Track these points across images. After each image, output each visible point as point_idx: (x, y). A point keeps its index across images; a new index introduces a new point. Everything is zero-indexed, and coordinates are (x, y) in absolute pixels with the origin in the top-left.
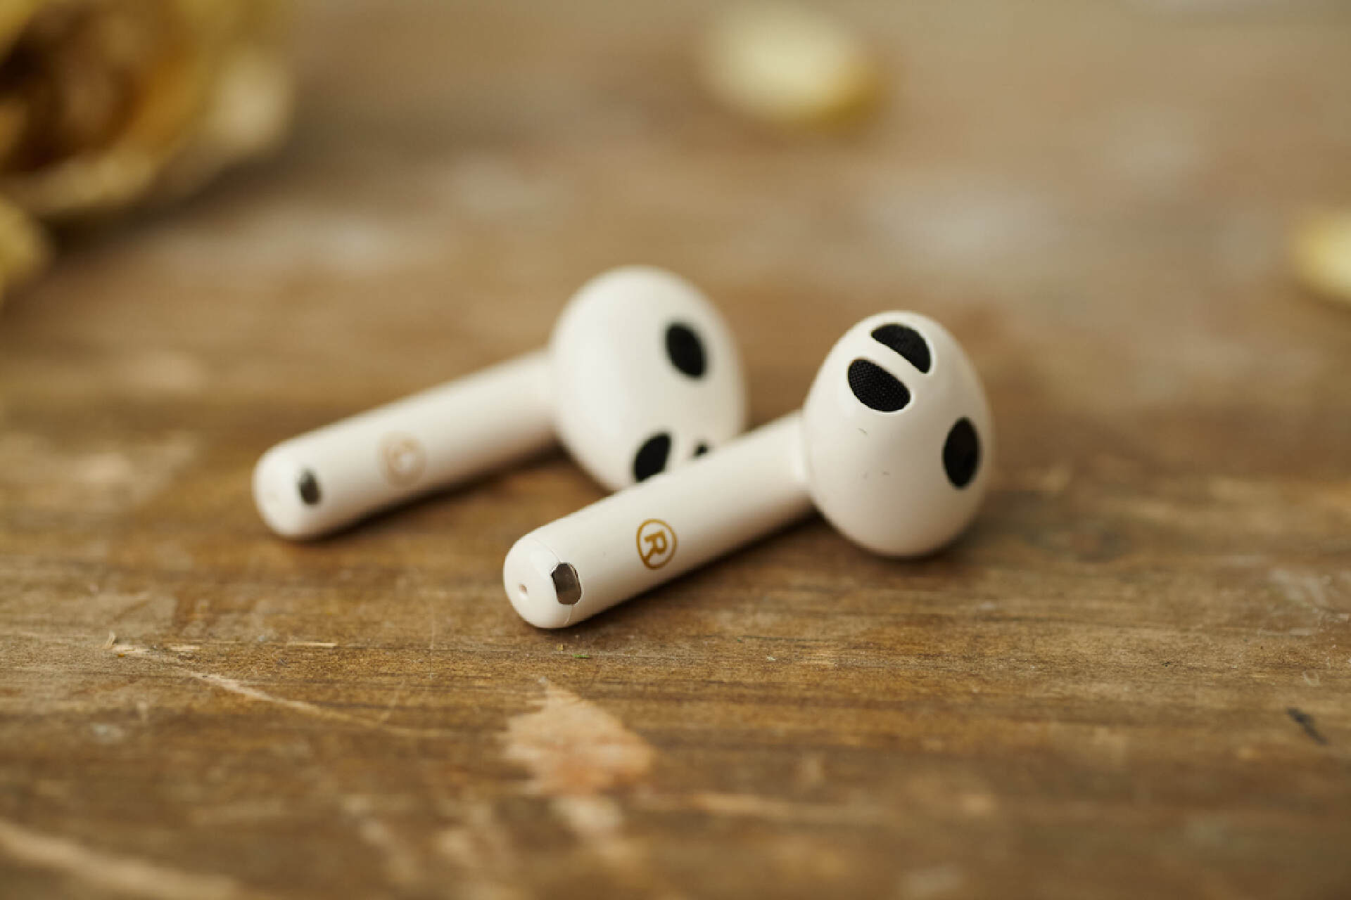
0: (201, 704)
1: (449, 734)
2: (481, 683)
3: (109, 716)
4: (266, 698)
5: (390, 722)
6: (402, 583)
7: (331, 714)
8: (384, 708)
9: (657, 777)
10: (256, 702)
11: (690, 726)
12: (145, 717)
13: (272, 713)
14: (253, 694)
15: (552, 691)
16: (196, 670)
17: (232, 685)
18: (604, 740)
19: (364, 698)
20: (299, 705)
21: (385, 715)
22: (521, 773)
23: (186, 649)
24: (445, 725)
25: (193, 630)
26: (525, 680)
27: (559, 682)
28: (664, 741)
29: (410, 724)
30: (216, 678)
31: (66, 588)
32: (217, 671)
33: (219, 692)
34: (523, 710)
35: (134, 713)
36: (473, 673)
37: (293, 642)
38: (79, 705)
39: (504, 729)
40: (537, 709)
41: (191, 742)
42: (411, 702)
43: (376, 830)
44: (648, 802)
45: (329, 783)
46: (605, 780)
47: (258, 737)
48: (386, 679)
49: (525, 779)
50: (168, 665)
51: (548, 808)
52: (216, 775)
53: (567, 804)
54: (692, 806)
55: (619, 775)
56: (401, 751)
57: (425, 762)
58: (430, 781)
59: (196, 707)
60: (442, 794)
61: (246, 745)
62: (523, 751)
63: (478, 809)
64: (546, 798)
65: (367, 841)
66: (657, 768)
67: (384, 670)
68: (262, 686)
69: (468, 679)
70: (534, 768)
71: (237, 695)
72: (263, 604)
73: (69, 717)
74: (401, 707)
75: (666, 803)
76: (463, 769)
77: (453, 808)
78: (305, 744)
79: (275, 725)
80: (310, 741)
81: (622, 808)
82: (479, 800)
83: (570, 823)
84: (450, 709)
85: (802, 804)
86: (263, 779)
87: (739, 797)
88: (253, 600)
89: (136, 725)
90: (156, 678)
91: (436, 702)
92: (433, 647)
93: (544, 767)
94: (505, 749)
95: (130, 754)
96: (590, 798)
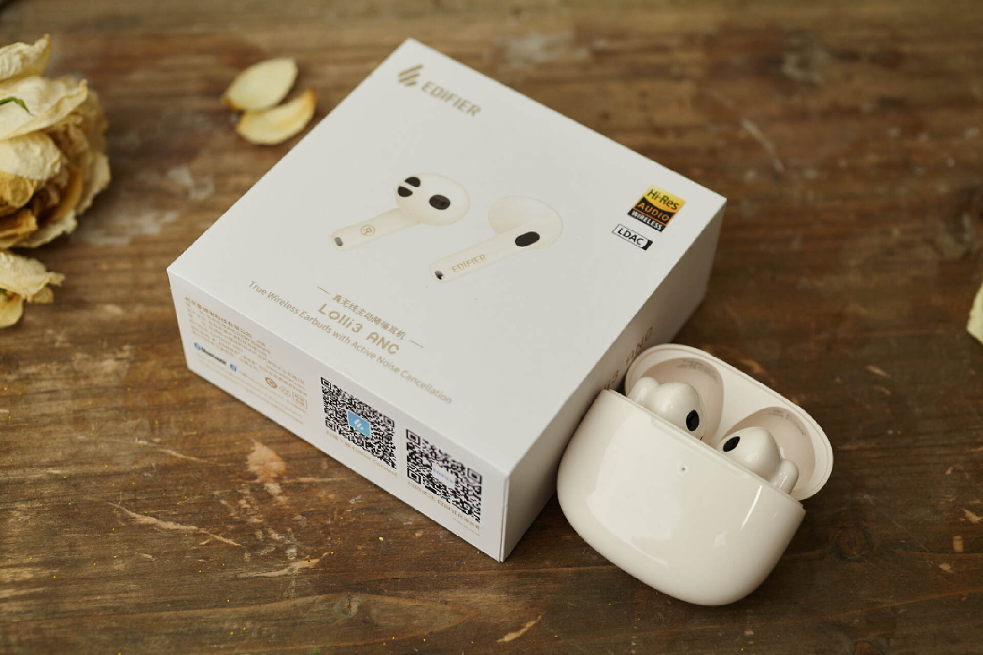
0: (168, 462)
1: (234, 464)
2: (237, 443)
3: (146, 470)
4: (184, 457)
5: (218, 462)
6: (207, 404)
7: (202, 461)
8: (215, 456)
9: (288, 473)
10: (182, 459)
11: (293, 452)
12: (155, 468)
13: (188, 463)
14: (180, 456)
15: (257, 443)
16: (163, 448)
17: (174, 453)
18: (272, 460)
19: (208, 453)
20: (193, 459)
21: (216, 459)
22: (254, 476)
23: (157, 440)
24: (232, 461)
25: (157, 432)
26: (249, 440)
27: (258, 439)
28: (287, 459)
29: (223, 462)
30: (169, 451)
31: (117, 419)
32: (168, 448)
33: (171, 456)
34: (250, 452)
35: (152, 468)
36: (235, 440)
37: (185, 434)
38: (136, 466)
39: (247, 460)
40: (253, 451)
41: (170, 476)
42: (221, 453)
43: (223, 502)
44: (287, 482)
45: (208, 487)
46: (275, 475)
47: (186, 472)
48: (213, 445)
49: (256, 478)
50: (155, 447)
51: (263, 487)
52: (180, 488)
53: (267, 485)
54: (297, 481)
55: (278, 473)
56: (223, 472)
57: (231, 476)
58: (233, 483)
59: (167, 463)
60: (237, 486)
61: (184, 476)
62: (253, 468)
63: (247, 492)
64: (261, 485)
65: (223, 505)
66: (287, 469)
67: (212, 441)
68: (181, 453)
69: (234, 442)
70: (257, 473)
71: (176, 457)
72: (172, 419)
73: (135, 471)
74: (219, 456)
75: (291, 481)
76: (240, 477)
77: (240, 491)
78: (198, 473)
79: (189, 467)
80: (200, 472)
81: (281, 485)
82: (246, 487)
83: (269, 491)
84: (232, 454)
85: (324, 477)
86: (192, 488)
87: (308, 477)
88: (169, 418)
89: (154, 471)
90: (153, 453)
91: (228, 452)
92: (222, 430)
93: (259, 473)
94: (248, 468)
95: (155, 483)
96: (273, 483)
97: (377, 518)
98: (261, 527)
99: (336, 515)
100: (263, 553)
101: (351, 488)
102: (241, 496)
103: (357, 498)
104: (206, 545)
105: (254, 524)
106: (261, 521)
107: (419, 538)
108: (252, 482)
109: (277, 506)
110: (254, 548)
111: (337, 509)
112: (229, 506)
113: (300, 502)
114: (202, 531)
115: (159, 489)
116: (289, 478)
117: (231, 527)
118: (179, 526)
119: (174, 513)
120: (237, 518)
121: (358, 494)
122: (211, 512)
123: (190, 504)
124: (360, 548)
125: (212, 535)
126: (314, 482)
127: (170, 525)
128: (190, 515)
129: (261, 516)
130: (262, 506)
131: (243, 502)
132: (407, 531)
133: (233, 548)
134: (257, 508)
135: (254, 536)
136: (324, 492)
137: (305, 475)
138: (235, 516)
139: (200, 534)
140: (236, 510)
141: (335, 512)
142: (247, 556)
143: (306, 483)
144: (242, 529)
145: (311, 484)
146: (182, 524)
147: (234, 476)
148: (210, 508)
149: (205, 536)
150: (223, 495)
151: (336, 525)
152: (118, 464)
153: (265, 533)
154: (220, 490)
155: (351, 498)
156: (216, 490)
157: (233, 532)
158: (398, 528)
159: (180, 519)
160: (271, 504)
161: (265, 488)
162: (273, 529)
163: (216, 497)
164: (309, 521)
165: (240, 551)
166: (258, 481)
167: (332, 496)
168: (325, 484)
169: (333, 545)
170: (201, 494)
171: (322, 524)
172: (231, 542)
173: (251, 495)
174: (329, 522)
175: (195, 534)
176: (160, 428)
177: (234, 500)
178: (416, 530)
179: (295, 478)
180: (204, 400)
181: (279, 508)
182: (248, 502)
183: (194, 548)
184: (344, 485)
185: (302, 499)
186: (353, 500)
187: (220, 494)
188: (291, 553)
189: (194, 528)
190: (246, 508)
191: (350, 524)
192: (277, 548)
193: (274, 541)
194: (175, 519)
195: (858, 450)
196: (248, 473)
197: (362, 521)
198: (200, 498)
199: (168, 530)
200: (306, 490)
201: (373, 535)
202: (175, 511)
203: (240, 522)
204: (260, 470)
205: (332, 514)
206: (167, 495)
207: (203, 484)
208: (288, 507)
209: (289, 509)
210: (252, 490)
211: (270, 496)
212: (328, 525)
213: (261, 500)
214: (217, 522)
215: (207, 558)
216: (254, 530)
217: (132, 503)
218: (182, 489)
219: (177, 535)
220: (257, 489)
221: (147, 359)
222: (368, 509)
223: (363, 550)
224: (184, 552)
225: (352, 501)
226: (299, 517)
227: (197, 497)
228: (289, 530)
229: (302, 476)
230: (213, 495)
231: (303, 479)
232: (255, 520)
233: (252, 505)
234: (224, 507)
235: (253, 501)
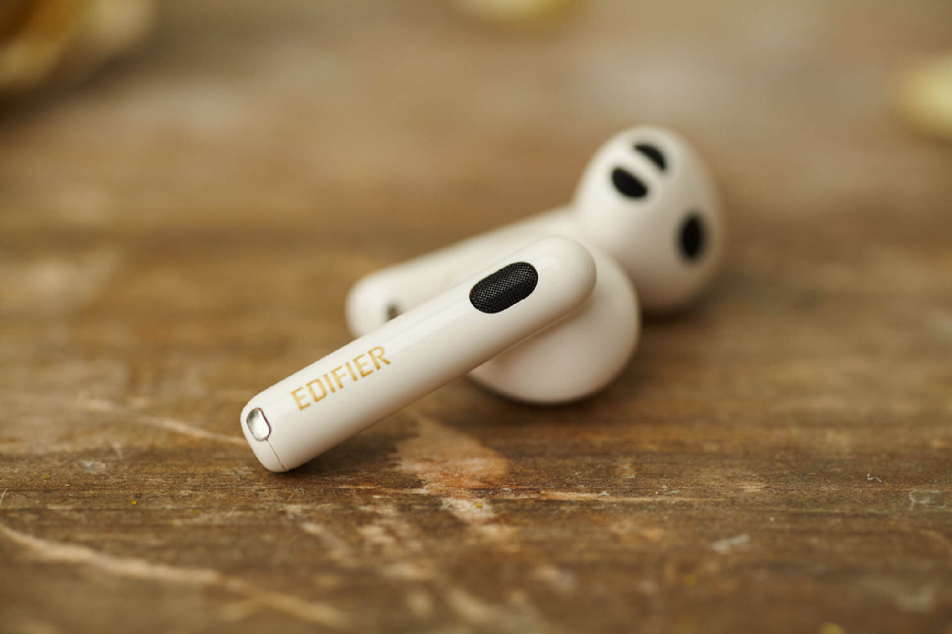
0: (161, 442)
3: (93, 454)
10: (203, 440)
12: (120, 453)
13: (217, 446)
14: (199, 434)
15: (423, 423)
16: (154, 417)
17: (181, 427)
18: (469, 455)
23: (141, 402)
25: (144, 389)
28: (513, 454)
30: (168, 424)
32: (167, 418)
33: (173, 434)
34: (404, 437)
35: (112, 451)
38: (67, 447)
39: (394, 450)
40: (414, 436)
41: (160, 469)
43: (311, 528)
44: (510, 497)
45: (271, 495)
46: (475, 483)
47: (210, 463)
49: (419, 484)
51: (438, 504)
52: (184, 492)
53: (451, 501)
54: (544, 498)
55: (483, 480)
59: (158, 444)
60: (357, 499)
62: (410, 467)
63: (387, 510)
64: (433, 501)
66: (512, 473)
70: (420, 477)
73: (62, 456)
75: (523, 496)
76: (372, 481)
77: (366, 508)
78: (246, 467)
79: (220, 454)
81: (493, 502)
82: (386, 502)
83: (456, 513)
85: (627, 493)
86: (220, 494)
87: (578, 491)
88: (184, 366)
89: (114, 459)
93: (428, 476)
94: (395, 465)
95: (113, 480)
96: (469, 499)
98: (428, 586)
99: (670, 574)
101: (713, 520)
102: (367, 519)
103: (734, 542)
105: (406, 580)
106: (425, 573)
108: (407, 491)
109: (479, 544)
111: (674, 561)
112: (331, 538)
113: (551, 538)
114: (235, 584)
115: (120, 492)
116: (517, 491)
117: (327, 581)
118: (163, 572)
119: (154, 542)
120: (350, 562)
121: (739, 532)
122: (270, 546)
123: (208, 527)
125: (264, 595)
126: (595, 502)
127: (137, 568)
128: (201, 549)
130: (431, 542)
131: (373, 533)
134: (415, 545)
136: (629, 524)
137: (569, 487)
138: (343, 558)
140: (350, 546)
141: (669, 567)
143: (570, 503)
146: (173, 565)
148: (268, 537)
149: (239, 596)
150: (313, 514)
151: (672, 594)
152: (12, 440)
153: (440, 602)
154: (306, 502)
155: (716, 538)
156: (293, 501)
159: (170, 554)
160: (460, 538)
161: (445, 507)
162: (466, 594)
163: (289, 516)
164: (583, 583)
166: (423, 491)
167: (654, 533)
168: (628, 508)
173: (398, 518)
175: (214, 594)
176: (155, 383)
177: (346, 527)
179: (538, 491)
181: (484, 548)
182: (389, 531)
183: (201, 620)
184: (694, 513)
185: (558, 533)
186: (724, 544)
187: (305, 512)
189: (206, 576)
190: (380, 544)
191: (721, 595)
193: (468, 620)
196: (398, 474)
197: (760, 593)
198: (241, 517)
200: (572, 516)
202: (159, 538)
203: (357, 573)
205: (658, 569)
206: (143, 506)
207: (256, 487)
208: (513, 549)
209: (517, 554)
210: (404, 508)
211: (459, 524)
213: (429, 530)
214: (286, 567)
216: (402, 592)
217: (29, 517)
218: (191, 498)
220: (418, 507)
222: (776, 566)
224: (164, 630)
225: (722, 547)
227: (233, 514)
228: (518, 598)
229: (558, 489)
230: (283, 513)
231: (560, 495)
232: (407, 571)
233: (400, 540)
234: (315, 539)
235: (404, 528)
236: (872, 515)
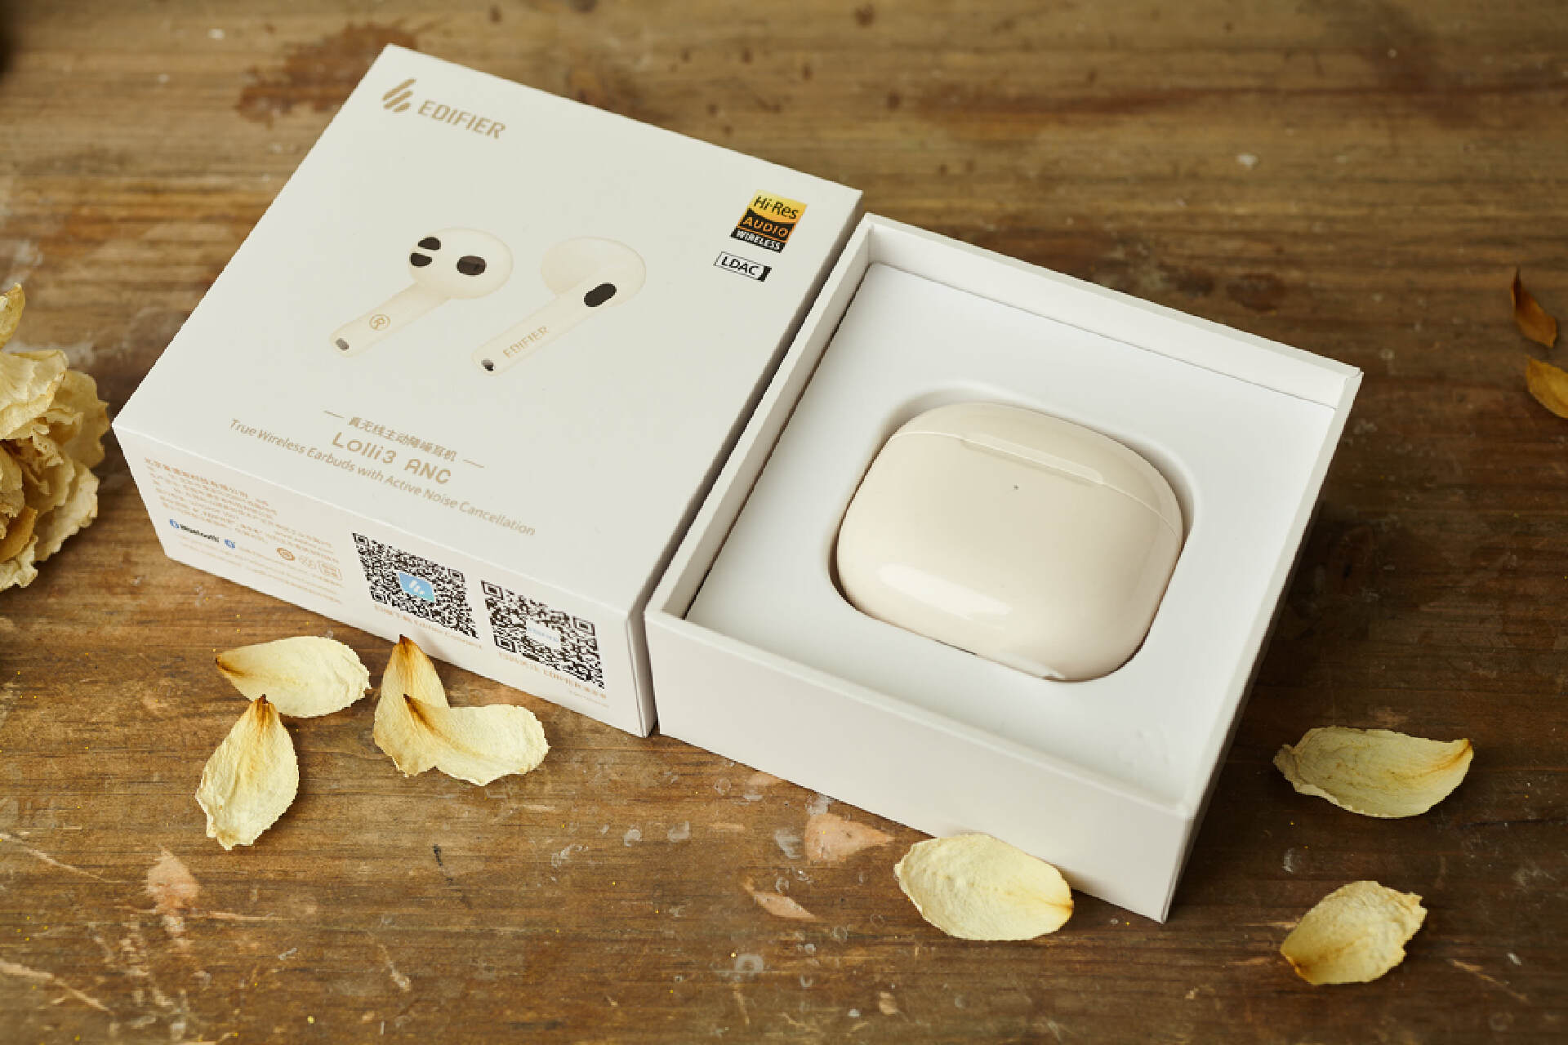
0: (32, 869)
1: (125, 882)
2: (137, 849)
4: (56, 864)
5: (102, 876)
6: (107, 784)
7: (82, 872)
9: (200, 902)
10: (54, 866)
11: (213, 871)
12: (13, 879)
13: (61, 874)
15: (164, 852)
16: (30, 847)
17: (44, 856)
18: (181, 881)
19: (92, 861)
20: (70, 868)
21: (101, 872)
22: (150, 903)
23: (24, 833)
24: (123, 877)
25: (26, 822)
26: (154, 845)
27: (166, 845)
28: (203, 881)
29: (110, 877)
30: (37, 853)
32: (38, 848)
33: (40, 861)
34: (153, 865)
35: (8, 877)
36: (134, 843)
37: (65, 828)
39: (145, 878)
40: (158, 863)
41: (31, 892)
42: (111, 863)
43: (98, 940)
44: (195, 916)
45: (82, 914)
46: (179, 904)
47: (55, 888)
48: (101, 849)
49: (153, 906)
50: (19, 845)
51: (160, 921)
52: (41, 912)
53: (167, 918)
54: (210, 917)
55: (185, 901)
56: (107, 893)
57: (116, 900)
58: (118, 910)
59: (31, 871)
60: (123, 917)
61: (51, 893)
62: (152, 889)
63: (135, 926)
64: (159, 917)
65: (96, 944)
66: (200, 897)
67: (100, 843)
68: (54, 858)
69: (132, 846)
70: (156, 899)
71: (45, 863)
72: (52, 804)
74: (107, 866)
75: (201, 916)
76: (130, 902)
77: (126, 925)
78: (72, 891)
79: (61, 881)
80: (73, 889)
81: (186, 920)
82: (135, 919)
83: (167, 929)
84: (125, 866)
85: (249, 914)
86: (58, 914)
87: (227, 912)
88: (48, 801)
89: (9, 882)
90: (15, 854)
91: (119, 862)
92: (119, 827)
93: (159, 898)
94: (145, 889)
95: (8, 901)
96: (175, 916)
97: (312, 986)
98: (145, 984)
99: (254, 976)
100: (139, 1024)
101: (285, 934)
102: (124, 933)
103: (290, 952)
104: (61, 1004)
105: (135, 978)
106: (145, 974)
107: (366, 1024)
108: (146, 912)
109: (172, 953)
110: (127, 1015)
111: (258, 966)
112: (106, 947)
113: (207, 949)
114: (60, 982)
115: (11, 911)
116: (199, 911)
117: (101, 980)
118: (28, 972)
119: (25, 950)
120: (113, 966)
121: (293, 945)
122: (77, 954)
123: (50, 939)
124: (277, 1030)
125: (71, 990)
126: (233, 920)
127: (17, 970)
128: (46, 956)
129: (147, 967)
130: (152, 951)
131: (126, 943)
132: (351, 1012)
133: (94, 1013)
134: (144, 953)
135: (130, 996)
136: (245, 938)
137: (223, 909)
138: (110, 963)
139: (55, 988)
140: (115, 954)
141: (255, 971)
142: (114, 1027)
143: (222, 921)
144: (117, 985)
145: (228, 923)
146: (33, 967)
147: (122, 901)
148: (77, 947)
149: (60, 990)
150: (100, 929)
151: (251, 991)
153: (148, 994)
154: (98, 920)
155: (281, 951)
156: (91, 920)
157: (103, 987)
158: (340, 1005)
159: (32, 960)
160: (166, 949)
161: (162, 924)
162: (161, 989)
163: (89, 931)
164: (214, 982)
165: (106, 1018)
166: (154, 911)
167: (254, 945)
168: (248, 925)
169: (240, 1022)
170: (68, 924)
171: (232, 988)
172: (94, 1002)
173: (139, 932)
174: (242, 986)
175: (50, 988)
176: (32, 816)
177: (114, 939)
178: (364, 1011)
179: (208, 911)
180: (103, 776)
181: (175, 956)
182: (134, 943)
183: (42, 1008)
184: (278, 930)
185: (211, 945)
186: (284, 955)
187: (98, 926)
188: (178, 1031)
189: (48, 976)
190: (128, 953)
191: (271, 991)
192: (159, 1019)
193: (158, 1008)
194: (24, 960)
195: (1056, 947)
196: (143, 898)
197: (290, 990)
198: (67, 931)
199: (11, 977)
200: (220, 932)
201: (302, 1013)
202: (27, 947)
203: (114, 974)
204: (159, 893)
205: (249, 973)
206: (22, 922)
207: (75, 909)
208: (188, 956)
209: (189, 960)
210: (143, 925)
211: (167, 937)
212: (238, 991)
213: (152, 942)
214: (83, 970)
215: (56, 1025)
216: (133, 988)
218: (45, 914)
219: (21, 984)
220: (150, 924)
221: (35, 707)
222: (303, 970)
223: (283, 1034)
224: (26, 1013)
225: (282, 957)
226: (201, 974)
227: (63, 928)
228: (183, 992)
229: (218, 910)
230: (86, 928)
231: (218, 915)
232: (138, 972)
233: (138, 948)
234: (98, 948)
235: (141, 941)
236: (360, 932)
